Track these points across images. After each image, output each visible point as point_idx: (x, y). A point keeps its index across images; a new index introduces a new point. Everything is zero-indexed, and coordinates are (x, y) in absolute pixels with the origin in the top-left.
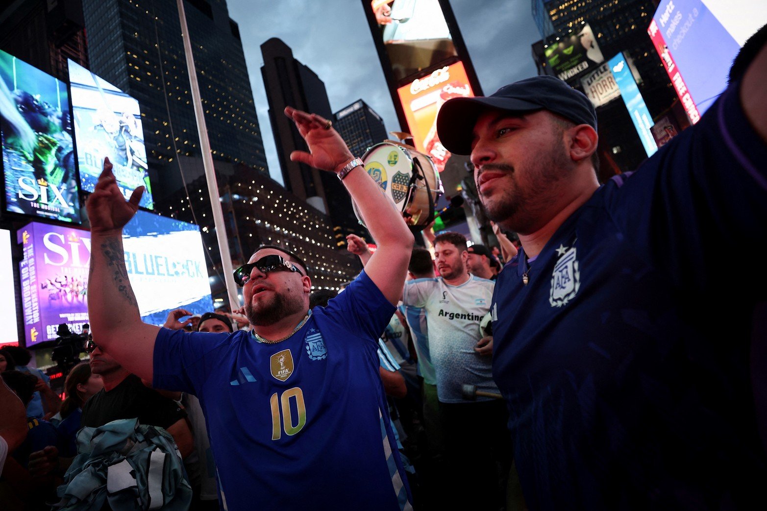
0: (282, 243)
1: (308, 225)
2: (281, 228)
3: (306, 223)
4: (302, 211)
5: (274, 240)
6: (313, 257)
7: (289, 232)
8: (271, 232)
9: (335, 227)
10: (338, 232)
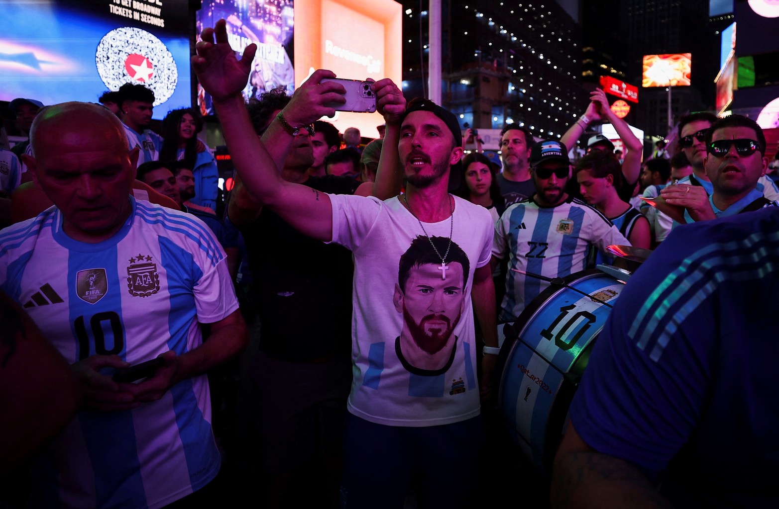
0: (505, 54)
1: (548, 36)
2: (509, 32)
3: (547, 32)
4: (544, 12)
5: (496, 47)
6: (543, 84)
7: (518, 39)
8: (493, 34)
9: (586, 46)
10: (588, 55)
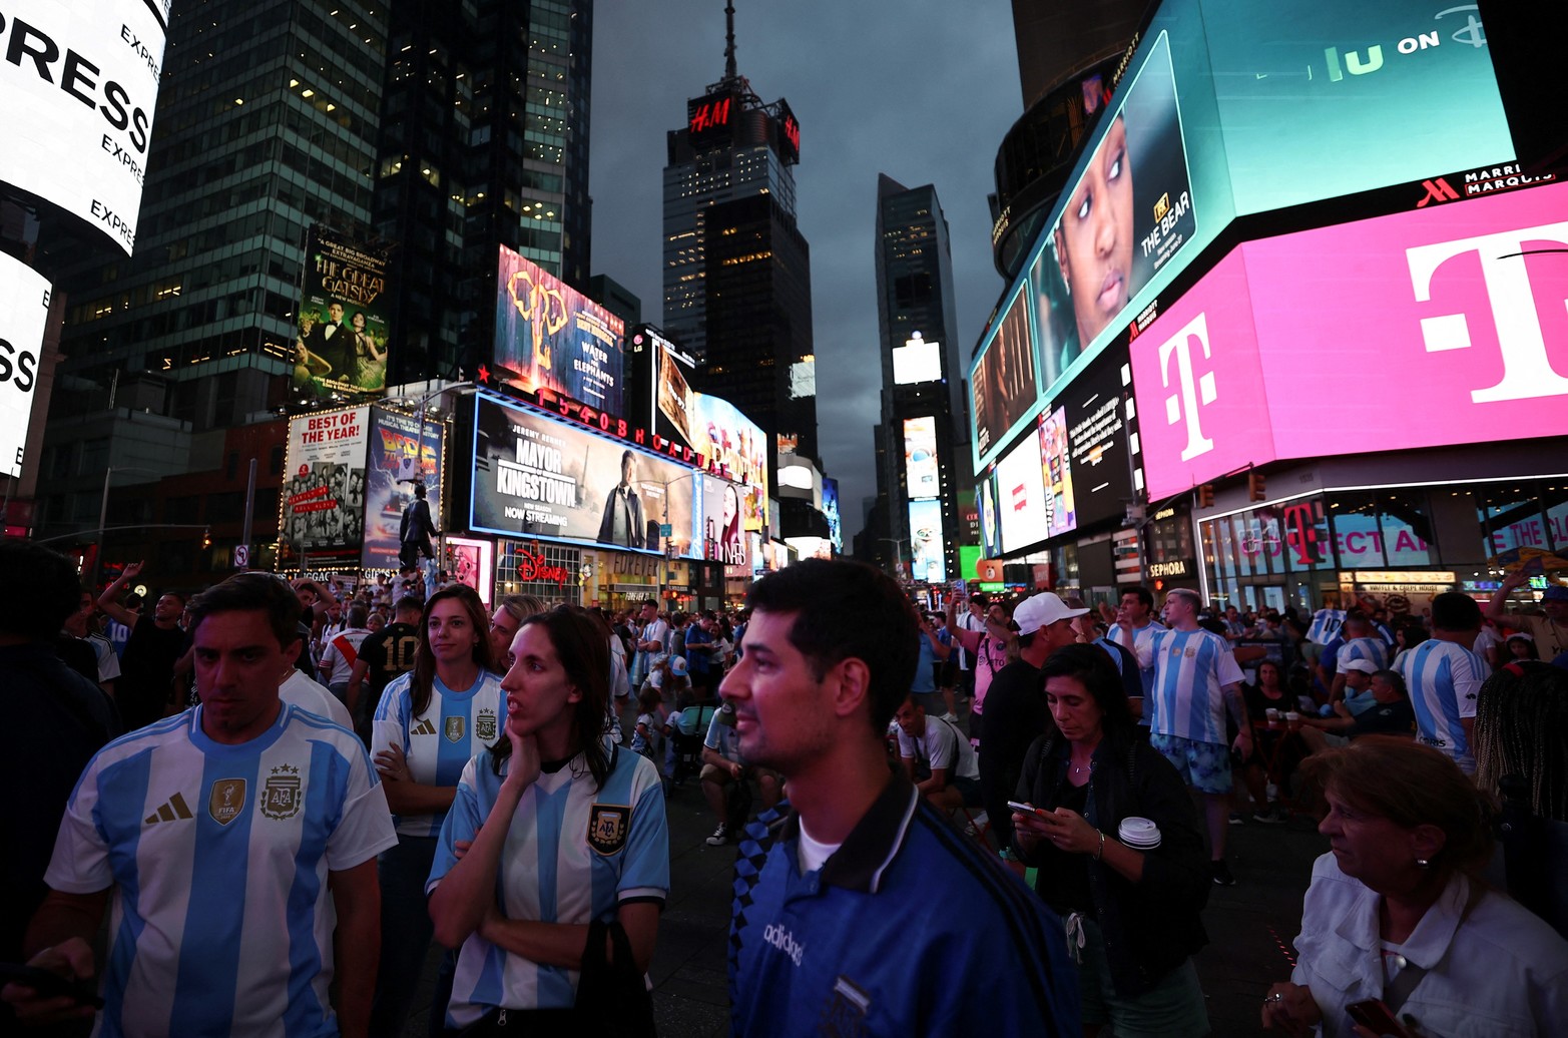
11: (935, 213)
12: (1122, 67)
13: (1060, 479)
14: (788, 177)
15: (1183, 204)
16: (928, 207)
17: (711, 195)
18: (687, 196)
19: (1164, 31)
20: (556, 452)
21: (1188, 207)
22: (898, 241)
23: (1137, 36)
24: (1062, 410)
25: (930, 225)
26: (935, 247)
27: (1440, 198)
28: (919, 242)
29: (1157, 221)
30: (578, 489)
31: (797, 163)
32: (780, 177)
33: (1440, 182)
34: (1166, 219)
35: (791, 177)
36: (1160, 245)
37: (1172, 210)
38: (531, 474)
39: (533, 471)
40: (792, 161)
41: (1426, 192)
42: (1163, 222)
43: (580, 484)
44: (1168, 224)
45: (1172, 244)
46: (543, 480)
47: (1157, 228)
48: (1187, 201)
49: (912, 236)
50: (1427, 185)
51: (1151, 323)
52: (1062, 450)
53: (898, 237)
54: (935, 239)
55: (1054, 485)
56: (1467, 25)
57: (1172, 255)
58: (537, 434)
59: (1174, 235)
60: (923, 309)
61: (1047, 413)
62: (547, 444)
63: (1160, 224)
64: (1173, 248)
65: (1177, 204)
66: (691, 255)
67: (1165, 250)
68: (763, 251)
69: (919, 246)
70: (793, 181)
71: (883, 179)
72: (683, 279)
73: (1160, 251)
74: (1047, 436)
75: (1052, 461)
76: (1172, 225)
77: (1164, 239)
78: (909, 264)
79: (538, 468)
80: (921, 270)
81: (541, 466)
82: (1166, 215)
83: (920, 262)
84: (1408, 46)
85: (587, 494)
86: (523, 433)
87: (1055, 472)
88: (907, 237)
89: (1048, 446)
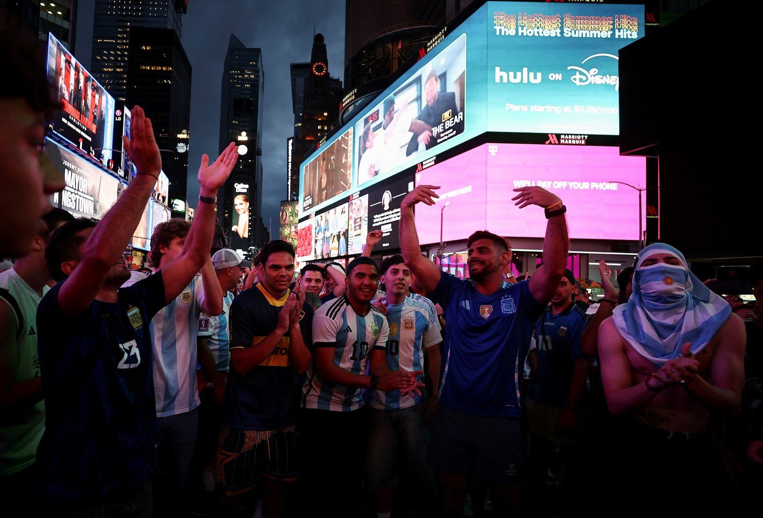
11: (259, 66)
12: (434, 40)
13: (360, 228)
14: (179, 21)
15: (459, 117)
16: (257, 61)
17: (128, 18)
18: (111, 14)
19: (465, 34)
20: (85, 180)
21: (462, 120)
22: (238, 77)
23: (445, 28)
24: (366, 197)
25: (256, 71)
26: (258, 86)
27: (553, 142)
28: (249, 80)
29: (443, 121)
30: (95, 202)
31: (185, 13)
32: (174, 19)
33: (554, 136)
34: (448, 121)
35: (180, 21)
36: (443, 132)
37: (453, 118)
38: (72, 193)
39: (73, 190)
40: (182, 11)
41: (549, 138)
42: (446, 122)
43: (96, 200)
44: (449, 124)
45: (449, 133)
46: (78, 197)
47: (443, 124)
48: (462, 117)
49: (246, 76)
50: (550, 136)
51: (430, 166)
52: (364, 215)
53: (238, 75)
54: (258, 81)
55: (355, 230)
56: (575, 75)
57: (449, 138)
58: (76, 168)
59: (451, 130)
60: (247, 119)
61: (356, 195)
62: (80, 175)
63: (444, 123)
64: (450, 136)
65: (456, 116)
66: (112, 55)
67: (445, 135)
68: (167, 65)
69: (249, 82)
70: (181, 24)
71: (233, 38)
72: (105, 70)
73: (442, 135)
74: (354, 206)
75: (355, 219)
76: (451, 125)
77: (445, 131)
78: (242, 92)
79: (75, 189)
80: (248, 96)
81: (77, 189)
82: (449, 120)
83: (248, 92)
84: (552, 77)
85: (100, 206)
86: (68, 165)
87: (357, 224)
88: (243, 76)
89: (354, 211)
